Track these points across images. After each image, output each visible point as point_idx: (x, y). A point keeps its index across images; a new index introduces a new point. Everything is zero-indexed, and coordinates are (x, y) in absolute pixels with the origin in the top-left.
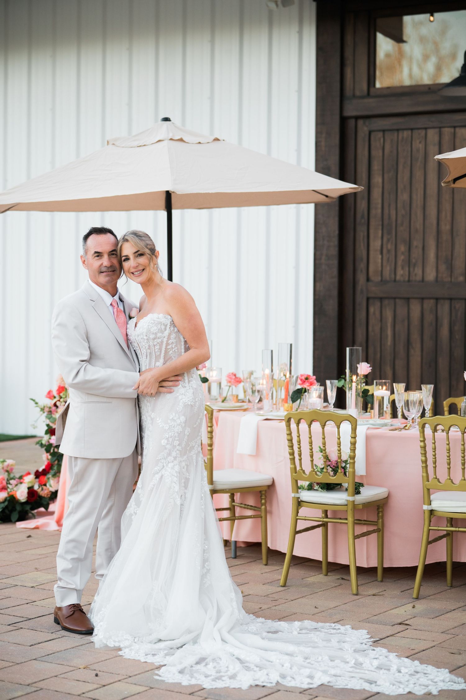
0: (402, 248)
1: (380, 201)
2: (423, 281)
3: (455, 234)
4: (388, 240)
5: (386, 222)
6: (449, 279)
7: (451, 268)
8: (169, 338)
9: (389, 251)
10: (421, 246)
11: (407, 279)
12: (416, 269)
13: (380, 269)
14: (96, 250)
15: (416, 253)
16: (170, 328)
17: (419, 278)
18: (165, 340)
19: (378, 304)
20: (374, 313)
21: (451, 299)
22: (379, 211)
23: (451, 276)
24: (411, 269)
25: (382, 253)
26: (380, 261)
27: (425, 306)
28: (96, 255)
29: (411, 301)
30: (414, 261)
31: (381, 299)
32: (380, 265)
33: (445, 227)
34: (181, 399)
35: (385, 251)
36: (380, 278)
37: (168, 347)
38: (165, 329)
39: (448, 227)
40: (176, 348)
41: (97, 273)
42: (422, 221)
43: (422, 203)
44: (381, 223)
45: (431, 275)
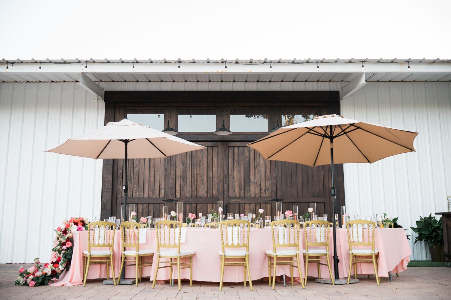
0: (135, 186)
3: (155, 182)
4: (130, 183)
5: (129, 177)
7: (154, 193)
9: (130, 187)
10: (142, 186)
11: (137, 197)
12: (141, 193)
15: (141, 188)
17: (142, 196)
21: (154, 204)
23: (154, 196)
24: (139, 194)
27: (144, 206)
29: (139, 204)
30: (140, 191)
33: (152, 179)
39: (153, 179)
42: (143, 177)
43: (143, 171)
45: (146, 195)
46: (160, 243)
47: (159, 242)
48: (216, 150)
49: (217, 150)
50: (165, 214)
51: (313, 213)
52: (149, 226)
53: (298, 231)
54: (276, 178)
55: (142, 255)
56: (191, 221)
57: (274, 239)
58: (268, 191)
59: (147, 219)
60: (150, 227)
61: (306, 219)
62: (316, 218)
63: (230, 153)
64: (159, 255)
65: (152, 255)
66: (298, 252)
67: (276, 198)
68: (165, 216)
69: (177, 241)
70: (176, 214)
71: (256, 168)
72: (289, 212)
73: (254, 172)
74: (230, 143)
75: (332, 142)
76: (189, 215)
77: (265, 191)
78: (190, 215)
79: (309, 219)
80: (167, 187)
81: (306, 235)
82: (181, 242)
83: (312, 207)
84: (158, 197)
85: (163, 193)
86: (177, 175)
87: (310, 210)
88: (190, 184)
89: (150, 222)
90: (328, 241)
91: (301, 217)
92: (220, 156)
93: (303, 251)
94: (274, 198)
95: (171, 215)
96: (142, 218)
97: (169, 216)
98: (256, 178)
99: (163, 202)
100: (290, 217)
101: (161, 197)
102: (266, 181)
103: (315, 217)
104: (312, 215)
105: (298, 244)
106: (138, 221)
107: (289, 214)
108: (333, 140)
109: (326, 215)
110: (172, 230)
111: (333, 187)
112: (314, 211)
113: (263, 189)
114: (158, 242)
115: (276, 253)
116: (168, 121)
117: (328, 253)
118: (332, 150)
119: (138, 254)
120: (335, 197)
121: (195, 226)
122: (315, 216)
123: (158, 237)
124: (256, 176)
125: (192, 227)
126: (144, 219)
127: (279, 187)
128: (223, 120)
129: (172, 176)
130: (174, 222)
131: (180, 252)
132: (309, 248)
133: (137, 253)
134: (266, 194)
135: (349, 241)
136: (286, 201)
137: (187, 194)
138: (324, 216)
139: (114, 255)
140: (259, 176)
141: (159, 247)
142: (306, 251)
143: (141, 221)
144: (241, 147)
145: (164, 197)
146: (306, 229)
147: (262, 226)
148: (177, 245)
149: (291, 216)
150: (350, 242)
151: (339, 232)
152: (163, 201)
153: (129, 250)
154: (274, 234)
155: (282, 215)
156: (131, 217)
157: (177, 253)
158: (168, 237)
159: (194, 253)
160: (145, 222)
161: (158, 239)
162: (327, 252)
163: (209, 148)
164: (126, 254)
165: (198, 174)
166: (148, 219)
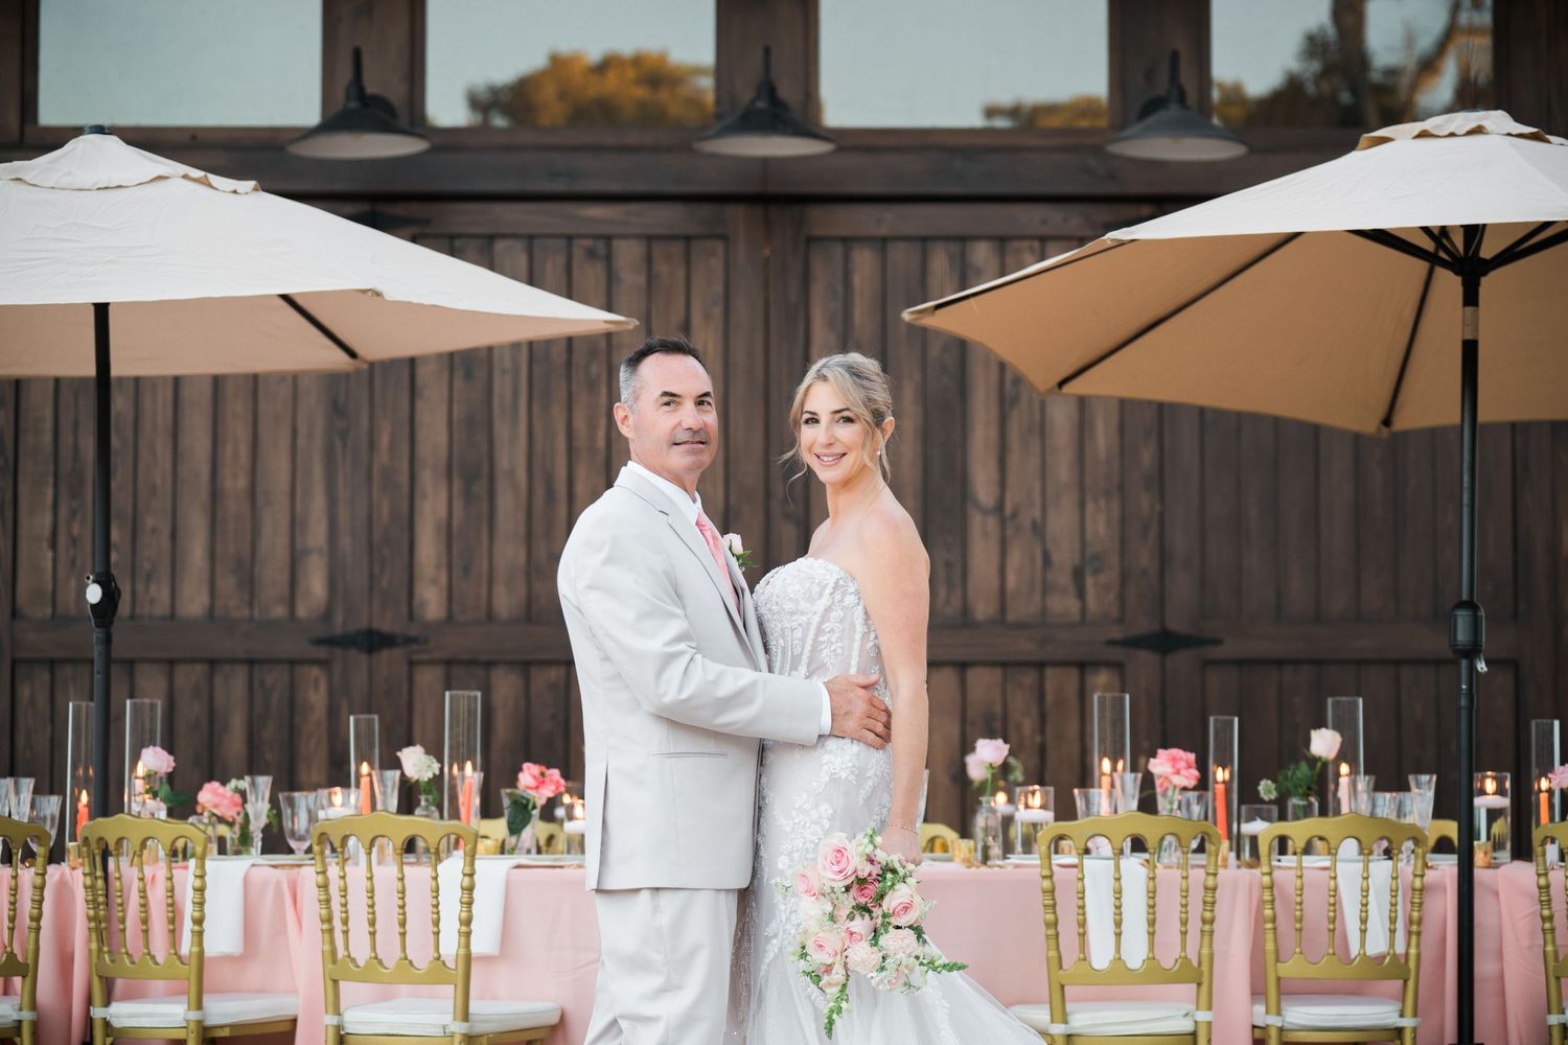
1: (49, 413)
2: (172, 616)
3: (260, 500)
4: (73, 513)
5: (66, 466)
6: (246, 613)
7: (249, 583)
8: (825, 617)
9: (74, 541)
10: (166, 529)
12: (153, 588)
13: (49, 586)
14: (667, 390)
15: (154, 547)
16: (831, 594)
17: (161, 607)
18: (816, 619)
19: (44, 676)
20: (32, 702)
21: (251, 662)
22: (48, 438)
23: (251, 605)
24: (140, 587)
25: (54, 545)
26: (49, 565)
27: (179, 680)
28: (666, 399)
29: (139, 667)
30: (147, 566)
31: (52, 664)
32: (49, 575)
33: (235, 482)
34: (827, 764)
35: (62, 540)
36: (49, 611)
37: (821, 639)
38: (821, 595)
39: (242, 482)
40: (840, 644)
41: (665, 446)
42: (168, 466)
43: (170, 421)
44: (51, 468)
45: (194, 602)
46: (341, 953)
47: (334, 952)
48: (710, 267)
49: (717, 263)
50: (365, 768)
51: (1344, 769)
52: (258, 843)
53: (1206, 888)
54: (1159, 480)
55: (222, 1027)
56: (536, 813)
57: (1057, 935)
58: (1096, 572)
59: (243, 794)
60: (264, 851)
61: (1294, 801)
62: (1364, 798)
63: (818, 290)
64: (338, 1028)
65: (286, 1028)
66: (1203, 1016)
67: (1156, 627)
68: (365, 781)
69: (450, 946)
70: (436, 766)
71: (1015, 400)
72: (1174, 760)
73: (993, 433)
74: (816, 212)
75: (1471, 298)
76: (521, 776)
77: (1078, 575)
78: (528, 775)
79: (1310, 805)
80: (346, 542)
81: (1268, 912)
82: (475, 949)
83: (1334, 728)
84: (279, 611)
85: (316, 585)
86: (424, 450)
87: (1324, 742)
88: (522, 517)
89: (259, 811)
90: (1413, 951)
91: (1267, 789)
92: (745, 309)
93: (1252, 1015)
94: (1144, 625)
95: (403, 774)
96: (207, 786)
97: (393, 776)
98: (1012, 478)
99: (322, 652)
100: (1185, 789)
101: (302, 612)
102: (1089, 497)
103: (1352, 790)
104: (1338, 775)
105: (1205, 968)
106: (182, 806)
107: (1178, 772)
108: (1478, 284)
109: (1424, 778)
110: (417, 874)
111: (1465, 597)
112: (1346, 753)
113: (1065, 555)
114: (327, 948)
115: (1065, 1022)
116: (357, 55)
117: (1408, 1022)
118: (1470, 349)
119: (199, 1023)
120: (1482, 666)
121: (561, 844)
122: (1353, 785)
123: (329, 920)
124: (1014, 459)
125: (539, 851)
126: (223, 796)
127: (1181, 542)
128: (767, 51)
129: (382, 457)
130: (424, 823)
131: (471, 1010)
132: (1290, 991)
133: (194, 1015)
134: (1081, 593)
135: (1550, 948)
136: (1230, 648)
137: (500, 591)
138: (1412, 784)
139: (36, 1026)
140: (1034, 463)
141: (335, 982)
142: (1267, 1013)
143: (199, 810)
144: (901, 245)
145: (327, 616)
146: (1270, 874)
147: (996, 850)
148: (451, 965)
149: (1192, 783)
150: (1551, 958)
151: (1497, 894)
152: (320, 642)
153: (131, 996)
154: (1054, 906)
155: (1129, 776)
156: (139, 785)
157: (451, 1016)
158: (396, 918)
159: (554, 1019)
160: (229, 813)
161: (331, 931)
162: (1402, 1015)
163: (658, 249)
164: (116, 1023)
165: (581, 441)
166: (251, 798)
